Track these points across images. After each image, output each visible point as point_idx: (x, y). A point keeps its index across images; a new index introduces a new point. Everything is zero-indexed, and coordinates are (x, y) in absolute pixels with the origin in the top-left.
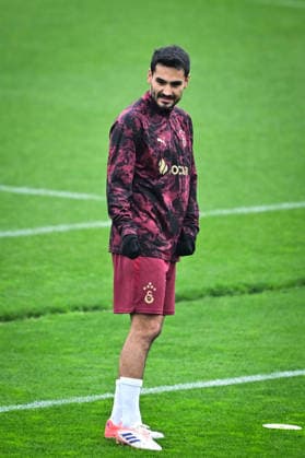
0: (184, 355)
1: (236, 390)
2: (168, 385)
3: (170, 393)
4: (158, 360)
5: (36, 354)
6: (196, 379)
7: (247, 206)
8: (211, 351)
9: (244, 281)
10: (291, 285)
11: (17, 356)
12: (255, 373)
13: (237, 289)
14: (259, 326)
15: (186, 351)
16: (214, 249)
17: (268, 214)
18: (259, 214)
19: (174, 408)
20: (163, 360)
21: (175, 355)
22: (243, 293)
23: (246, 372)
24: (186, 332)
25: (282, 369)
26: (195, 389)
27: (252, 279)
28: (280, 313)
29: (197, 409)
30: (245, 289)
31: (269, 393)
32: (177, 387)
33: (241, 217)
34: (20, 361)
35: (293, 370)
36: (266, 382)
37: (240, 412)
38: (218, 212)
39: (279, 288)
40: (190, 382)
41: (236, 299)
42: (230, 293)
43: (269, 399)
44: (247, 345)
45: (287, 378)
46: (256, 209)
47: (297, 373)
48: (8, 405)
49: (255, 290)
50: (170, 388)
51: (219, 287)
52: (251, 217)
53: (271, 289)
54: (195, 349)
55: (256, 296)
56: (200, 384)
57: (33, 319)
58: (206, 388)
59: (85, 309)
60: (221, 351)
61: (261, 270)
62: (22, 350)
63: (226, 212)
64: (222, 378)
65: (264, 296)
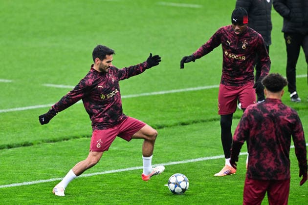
0: (130, 156)
2: (123, 168)
3: (124, 172)
4: (119, 158)
5: (67, 156)
6: (135, 166)
7: (157, 91)
9: (156, 123)
10: (176, 125)
11: (59, 157)
12: (161, 163)
14: (162, 143)
15: (131, 154)
16: (142, 110)
17: (166, 95)
18: (162, 95)
19: (126, 178)
20: (121, 158)
21: (126, 155)
23: (156, 162)
24: (131, 146)
25: (172, 161)
26: (135, 170)
27: (159, 122)
28: (171, 137)
29: (136, 178)
30: (156, 127)
31: (167, 171)
32: (127, 169)
33: (154, 96)
34: (60, 159)
35: (177, 161)
37: (155, 180)
38: (144, 94)
39: (171, 126)
40: (133, 167)
43: (167, 174)
45: (174, 165)
46: (161, 93)
47: (179, 162)
48: (55, 178)
49: (160, 127)
50: (124, 170)
52: (158, 96)
53: (167, 126)
54: (134, 153)
55: (160, 130)
56: (137, 168)
57: (65, 141)
58: (140, 170)
59: (88, 137)
61: (163, 119)
62: (61, 155)
63: (147, 94)
65: (164, 130)
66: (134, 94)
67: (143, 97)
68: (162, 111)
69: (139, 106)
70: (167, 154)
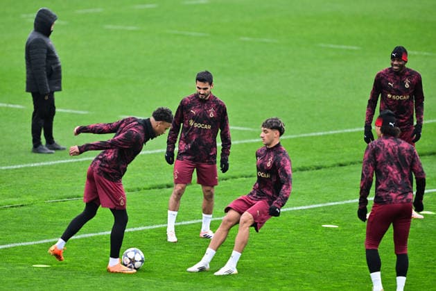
1: (310, 211)
6: (293, 206)
7: (315, 132)
8: (300, 194)
9: (314, 164)
10: (334, 166)
12: (319, 203)
13: (310, 168)
14: (320, 183)
16: (301, 151)
17: (324, 136)
18: (320, 136)
22: (313, 169)
23: (314, 203)
25: (330, 202)
26: (293, 210)
27: (317, 163)
28: (329, 178)
29: (294, 219)
31: (324, 212)
33: (312, 137)
35: (334, 202)
36: (323, 207)
37: (312, 220)
38: (303, 135)
39: (329, 167)
41: (310, 172)
42: (308, 170)
43: (324, 215)
44: (315, 191)
45: (332, 206)
46: (319, 134)
47: (336, 203)
49: (318, 168)
51: (303, 167)
52: (317, 137)
53: (325, 167)
55: (318, 171)
56: (295, 208)
57: (224, 181)
58: (298, 210)
59: (246, 177)
60: (304, 194)
61: (321, 160)
63: (305, 135)
64: (304, 205)
65: (322, 170)
66: (292, 134)
67: (301, 137)
68: (320, 152)
69: (297, 147)
70: (325, 195)
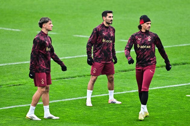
0: (167, 79)
1: (179, 87)
2: (163, 86)
3: (164, 88)
4: (161, 80)
5: (132, 79)
6: (170, 85)
7: (182, 44)
8: (174, 78)
9: (181, 62)
12: (184, 83)
13: (179, 64)
14: (185, 72)
15: (168, 78)
16: (174, 54)
17: (187, 46)
18: (185, 46)
19: (165, 91)
20: (162, 80)
21: (165, 79)
22: (181, 65)
23: (182, 83)
24: (168, 74)
26: (170, 87)
27: (183, 61)
29: (170, 92)
30: (182, 64)
31: (187, 88)
32: (165, 87)
33: (180, 47)
34: (128, 81)
36: (187, 85)
37: (180, 92)
38: (175, 46)
40: (169, 85)
41: (179, 66)
42: (178, 65)
43: (187, 89)
44: (182, 77)
46: (184, 45)
48: (126, 91)
49: (184, 64)
50: (164, 87)
51: (175, 63)
52: (183, 47)
53: (188, 63)
54: (170, 78)
55: (184, 65)
56: (171, 86)
57: (131, 71)
58: (172, 87)
60: (176, 78)
61: (185, 59)
62: (129, 78)
63: (177, 46)
64: (176, 84)
65: (186, 65)
66: (169, 45)
67: (174, 47)
68: (185, 55)
69: (172, 52)
70: (188, 78)
